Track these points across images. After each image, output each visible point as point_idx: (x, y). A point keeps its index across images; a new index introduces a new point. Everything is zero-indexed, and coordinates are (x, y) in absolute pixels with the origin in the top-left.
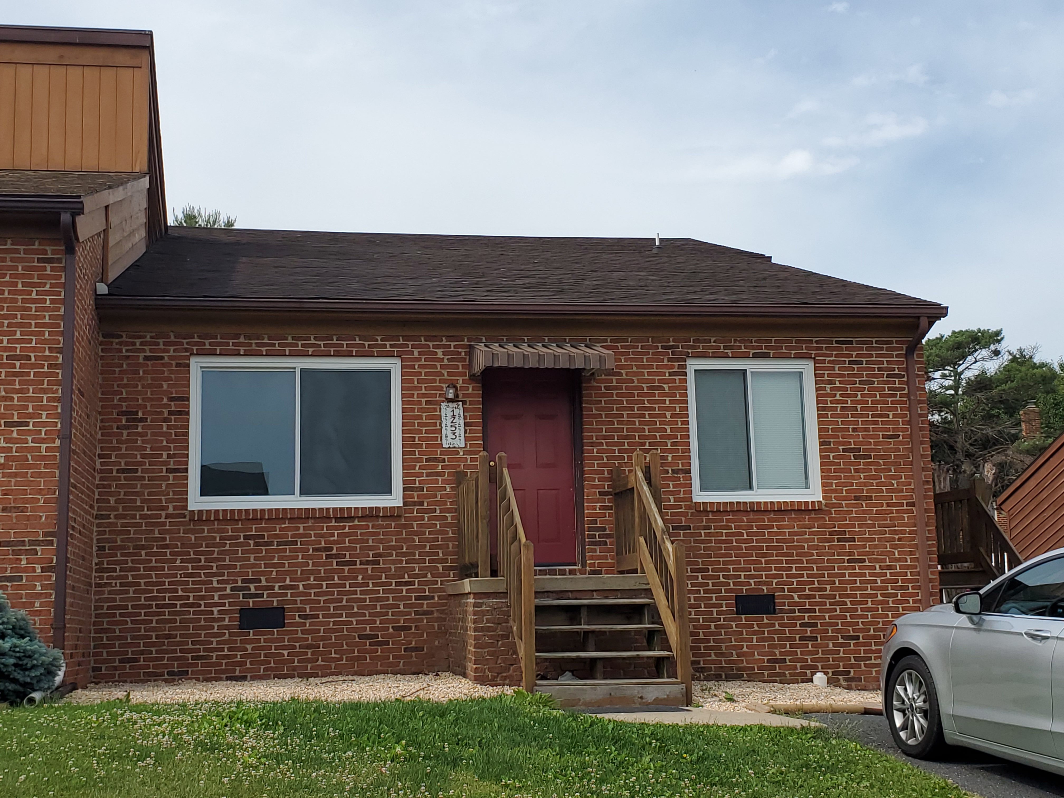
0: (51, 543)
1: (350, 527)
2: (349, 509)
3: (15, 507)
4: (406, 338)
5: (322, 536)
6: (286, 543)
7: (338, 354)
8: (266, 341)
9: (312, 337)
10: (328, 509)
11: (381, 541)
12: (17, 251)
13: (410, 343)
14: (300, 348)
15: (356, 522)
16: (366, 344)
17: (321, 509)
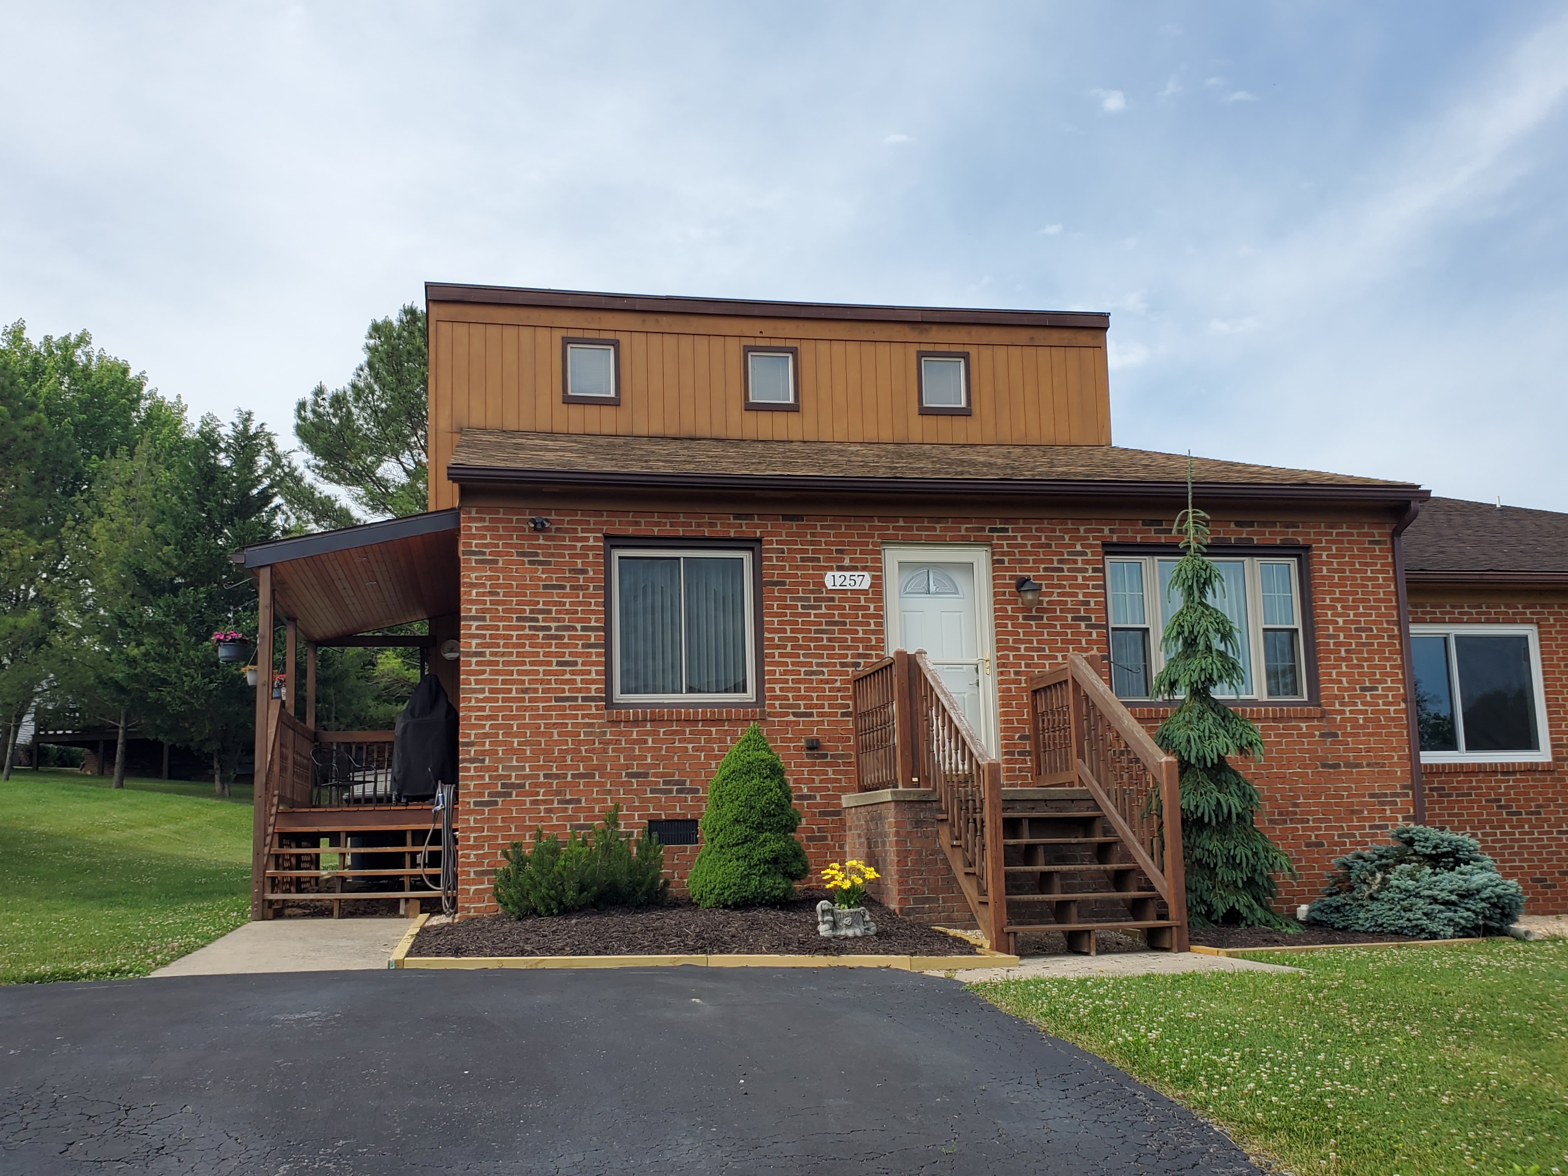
0: (1407, 795)
1: (1514, 781)
2: (1514, 764)
3: (1376, 764)
4: (1543, 606)
5: (1492, 788)
6: (1463, 795)
7: (1488, 621)
8: (1429, 609)
9: (1466, 605)
10: (1496, 764)
11: (1540, 793)
12: (1352, 535)
13: (1546, 611)
14: (1457, 616)
15: (1518, 776)
16: (1510, 611)
17: (1491, 764)
